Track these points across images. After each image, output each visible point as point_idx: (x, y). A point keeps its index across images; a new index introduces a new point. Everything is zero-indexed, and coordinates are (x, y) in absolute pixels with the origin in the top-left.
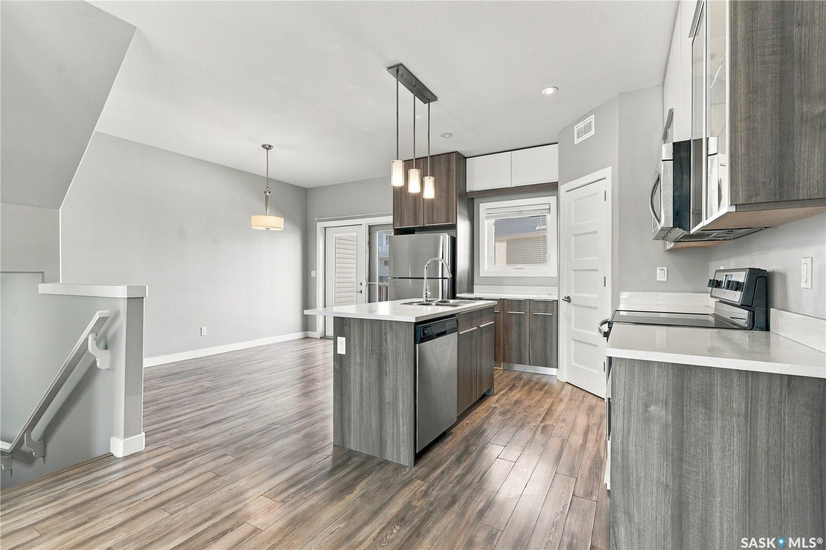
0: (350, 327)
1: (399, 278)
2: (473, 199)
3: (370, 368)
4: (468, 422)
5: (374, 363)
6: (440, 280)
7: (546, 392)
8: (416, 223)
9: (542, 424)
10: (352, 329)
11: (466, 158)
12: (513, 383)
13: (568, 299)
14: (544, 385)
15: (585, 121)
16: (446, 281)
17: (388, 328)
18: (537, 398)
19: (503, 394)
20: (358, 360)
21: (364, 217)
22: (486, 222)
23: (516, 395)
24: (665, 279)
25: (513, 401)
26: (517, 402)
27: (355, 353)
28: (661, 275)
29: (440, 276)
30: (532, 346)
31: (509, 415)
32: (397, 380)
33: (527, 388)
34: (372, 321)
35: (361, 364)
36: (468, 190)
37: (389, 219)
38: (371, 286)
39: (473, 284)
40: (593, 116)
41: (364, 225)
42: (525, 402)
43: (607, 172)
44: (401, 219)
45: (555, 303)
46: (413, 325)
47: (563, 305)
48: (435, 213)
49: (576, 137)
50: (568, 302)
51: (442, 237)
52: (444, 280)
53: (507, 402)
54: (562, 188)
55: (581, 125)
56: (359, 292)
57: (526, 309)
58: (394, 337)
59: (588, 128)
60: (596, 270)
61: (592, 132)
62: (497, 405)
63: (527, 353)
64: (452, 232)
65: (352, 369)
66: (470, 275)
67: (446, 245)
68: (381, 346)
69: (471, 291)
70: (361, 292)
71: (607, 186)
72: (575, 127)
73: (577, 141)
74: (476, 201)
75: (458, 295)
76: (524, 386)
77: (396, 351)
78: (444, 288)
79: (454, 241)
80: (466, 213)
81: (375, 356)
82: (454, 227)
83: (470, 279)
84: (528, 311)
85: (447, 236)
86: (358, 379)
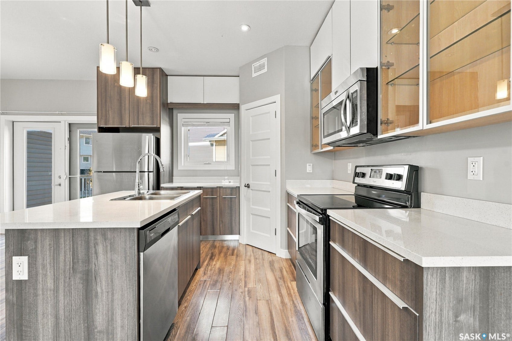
0: (36, 242)
1: (104, 172)
2: (172, 109)
3: (70, 292)
4: (186, 305)
5: (77, 283)
6: (146, 174)
7: (237, 256)
8: (121, 124)
9: (246, 289)
10: (39, 246)
11: (167, 76)
12: (210, 252)
13: (248, 186)
14: (233, 250)
15: (260, 61)
16: (151, 175)
17: (99, 237)
18: (233, 263)
19: (207, 265)
20: (50, 284)
21: (62, 115)
22: (183, 128)
23: (217, 264)
24: (311, 171)
25: (217, 270)
26: (221, 271)
27: (45, 275)
28: (309, 169)
29: (146, 170)
30: (222, 221)
31: (218, 285)
32: (112, 301)
33: (222, 255)
34: (74, 232)
35: (56, 290)
36: (169, 102)
37: (93, 119)
38: (71, 179)
39: (172, 176)
40: (266, 59)
41: (63, 123)
42: (226, 269)
43: (277, 98)
44: (106, 119)
45: (238, 189)
46: (136, 231)
47: (243, 190)
48: (140, 117)
49: (253, 72)
50: (248, 187)
51: (147, 137)
52: (150, 173)
53: (212, 272)
54: (243, 108)
55: (257, 64)
56: (57, 185)
57: (217, 194)
58: (109, 248)
59: (261, 67)
60: (269, 165)
61: (265, 70)
62: (205, 278)
63: (218, 227)
64: (157, 135)
65: (40, 298)
66: (171, 169)
67: (151, 144)
68: (88, 261)
69: (171, 181)
70: (60, 185)
71: (277, 107)
72: (253, 65)
73: (254, 75)
74: (175, 112)
75: (162, 185)
76: (220, 253)
77: (111, 266)
78: (150, 180)
79: (158, 141)
80: (167, 119)
81: (79, 275)
82: (157, 130)
83: (171, 172)
84: (218, 195)
85: (152, 136)
86: (50, 310)
